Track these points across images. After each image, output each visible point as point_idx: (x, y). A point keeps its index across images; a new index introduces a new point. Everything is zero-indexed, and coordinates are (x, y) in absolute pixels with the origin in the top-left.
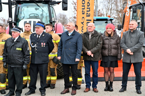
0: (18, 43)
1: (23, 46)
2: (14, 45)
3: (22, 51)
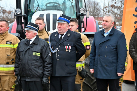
0: (35, 46)
1: (42, 50)
2: (29, 49)
3: (41, 57)
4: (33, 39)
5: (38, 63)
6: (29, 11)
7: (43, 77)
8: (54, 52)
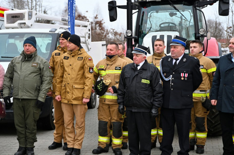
0: (144, 72)
1: (151, 77)
2: (137, 75)
3: (151, 84)
4: (141, 64)
5: (147, 92)
6: (140, 32)
7: (151, 109)
8: (167, 79)
